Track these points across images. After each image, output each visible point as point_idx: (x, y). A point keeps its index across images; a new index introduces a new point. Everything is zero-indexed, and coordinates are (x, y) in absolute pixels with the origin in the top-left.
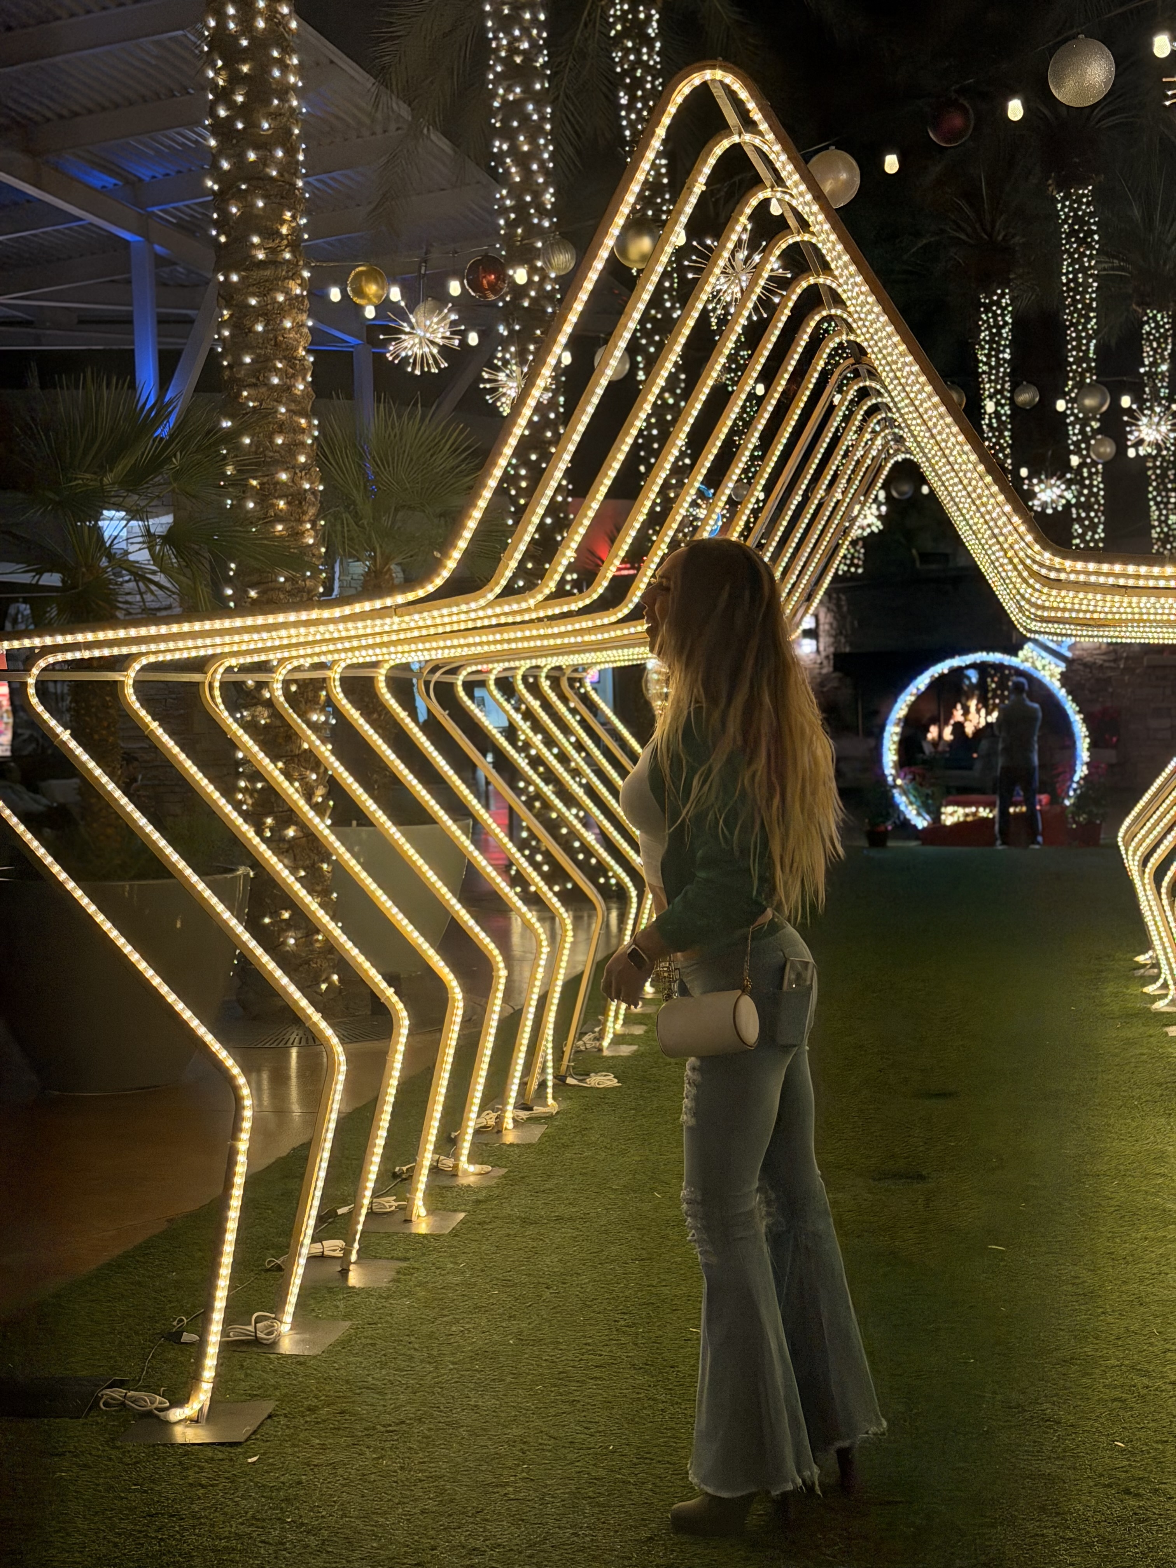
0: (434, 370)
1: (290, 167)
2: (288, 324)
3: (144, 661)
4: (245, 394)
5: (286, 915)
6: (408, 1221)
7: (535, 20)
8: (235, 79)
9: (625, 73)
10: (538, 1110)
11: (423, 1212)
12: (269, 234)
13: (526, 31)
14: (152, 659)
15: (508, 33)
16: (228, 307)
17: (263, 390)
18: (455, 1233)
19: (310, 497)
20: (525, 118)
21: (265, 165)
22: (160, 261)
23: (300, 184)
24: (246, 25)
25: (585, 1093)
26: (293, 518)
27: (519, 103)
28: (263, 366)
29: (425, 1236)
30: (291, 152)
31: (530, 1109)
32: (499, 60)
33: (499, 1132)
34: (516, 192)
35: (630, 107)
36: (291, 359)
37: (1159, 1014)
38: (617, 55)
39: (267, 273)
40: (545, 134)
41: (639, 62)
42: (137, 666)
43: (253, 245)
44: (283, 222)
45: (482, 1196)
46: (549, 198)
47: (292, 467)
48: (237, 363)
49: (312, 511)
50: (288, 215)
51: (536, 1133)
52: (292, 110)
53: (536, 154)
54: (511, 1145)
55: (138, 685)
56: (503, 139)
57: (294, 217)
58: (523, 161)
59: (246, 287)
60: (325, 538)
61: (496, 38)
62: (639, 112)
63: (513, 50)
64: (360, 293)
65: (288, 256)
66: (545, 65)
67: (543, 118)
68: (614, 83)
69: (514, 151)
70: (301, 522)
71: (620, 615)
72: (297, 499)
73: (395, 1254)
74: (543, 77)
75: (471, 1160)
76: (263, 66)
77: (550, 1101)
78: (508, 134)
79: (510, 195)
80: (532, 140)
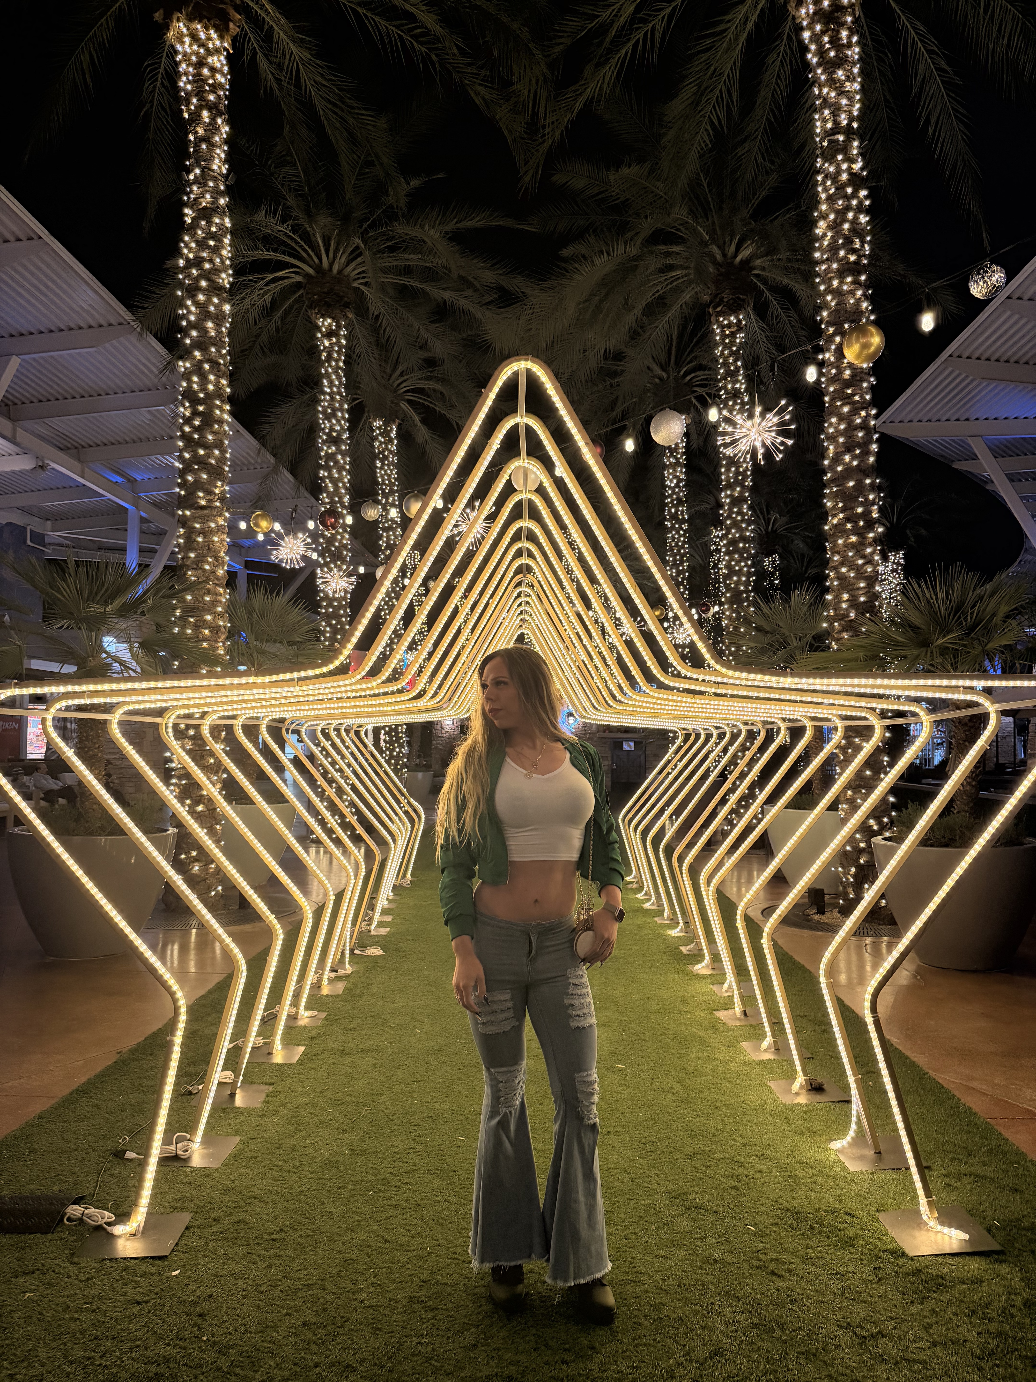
0: (297, 567)
1: (222, 460)
2: (216, 539)
3: (126, 708)
4: (190, 573)
5: (194, 853)
6: (270, 1054)
7: (343, 418)
8: (195, 413)
9: (380, 453)
10: (341, 972)
11: (280, 1047)
12: (209, 492)
13: (338, 422)
14: (131, 707)
15: (330, 421)
16: (183, 528)
17: (200, 572)
18: (300, 1062)
19: (223, 629)
20: (336, 462)
21: (209, 457)
22: (143, 520)
23: (227, 469)
24: (204, 389)
25: (366, 959)
26: (213, 640)
27: (334, 454)
28: (201, 559)
29: (281, 1065)
30: (223, 452)
31: (336, 971)
32: (325, 433)
33: (320, 987)
34: (330, 496)
35: (381, 468)
36: (216, 558)
37: (648, 910)
38: (376, 444)
39: (207, 512)
40: (345, 470)
41: (386, 448)
42: (121, 711)
43: (199, 497)
44: (216, 487)
45: (314, 1032)
46: (346, 499)
47: (214, 613)
48: (186, 557)
49: (223, 637)
50: (219, 484)
51: (340, 987)
52: (225, 431)
53: (340, 479)
54: (327, 996)
55: (121, 723)
56: (324, 470)
57: (222, 485)
58: (334, 482)
59: (194, 518)
60: (229, 651)
61: (324, 423)
62: (386, 471)
63: (332, 429)
64: (257, 525)
65: (218, 504)
66: (348, 438)
67: (345, 463)
68: (375, 457)
69: (330, 477)
70: (216, 641)
71: (411, 696)
72: (215, 630)
73: (264, 1080)
74: (346, 444)
75: (307, 1008)
76: (210, 408)
77: (347, 966)
78: (327, 468)
79: (327, 497)
80: (339, 472)
